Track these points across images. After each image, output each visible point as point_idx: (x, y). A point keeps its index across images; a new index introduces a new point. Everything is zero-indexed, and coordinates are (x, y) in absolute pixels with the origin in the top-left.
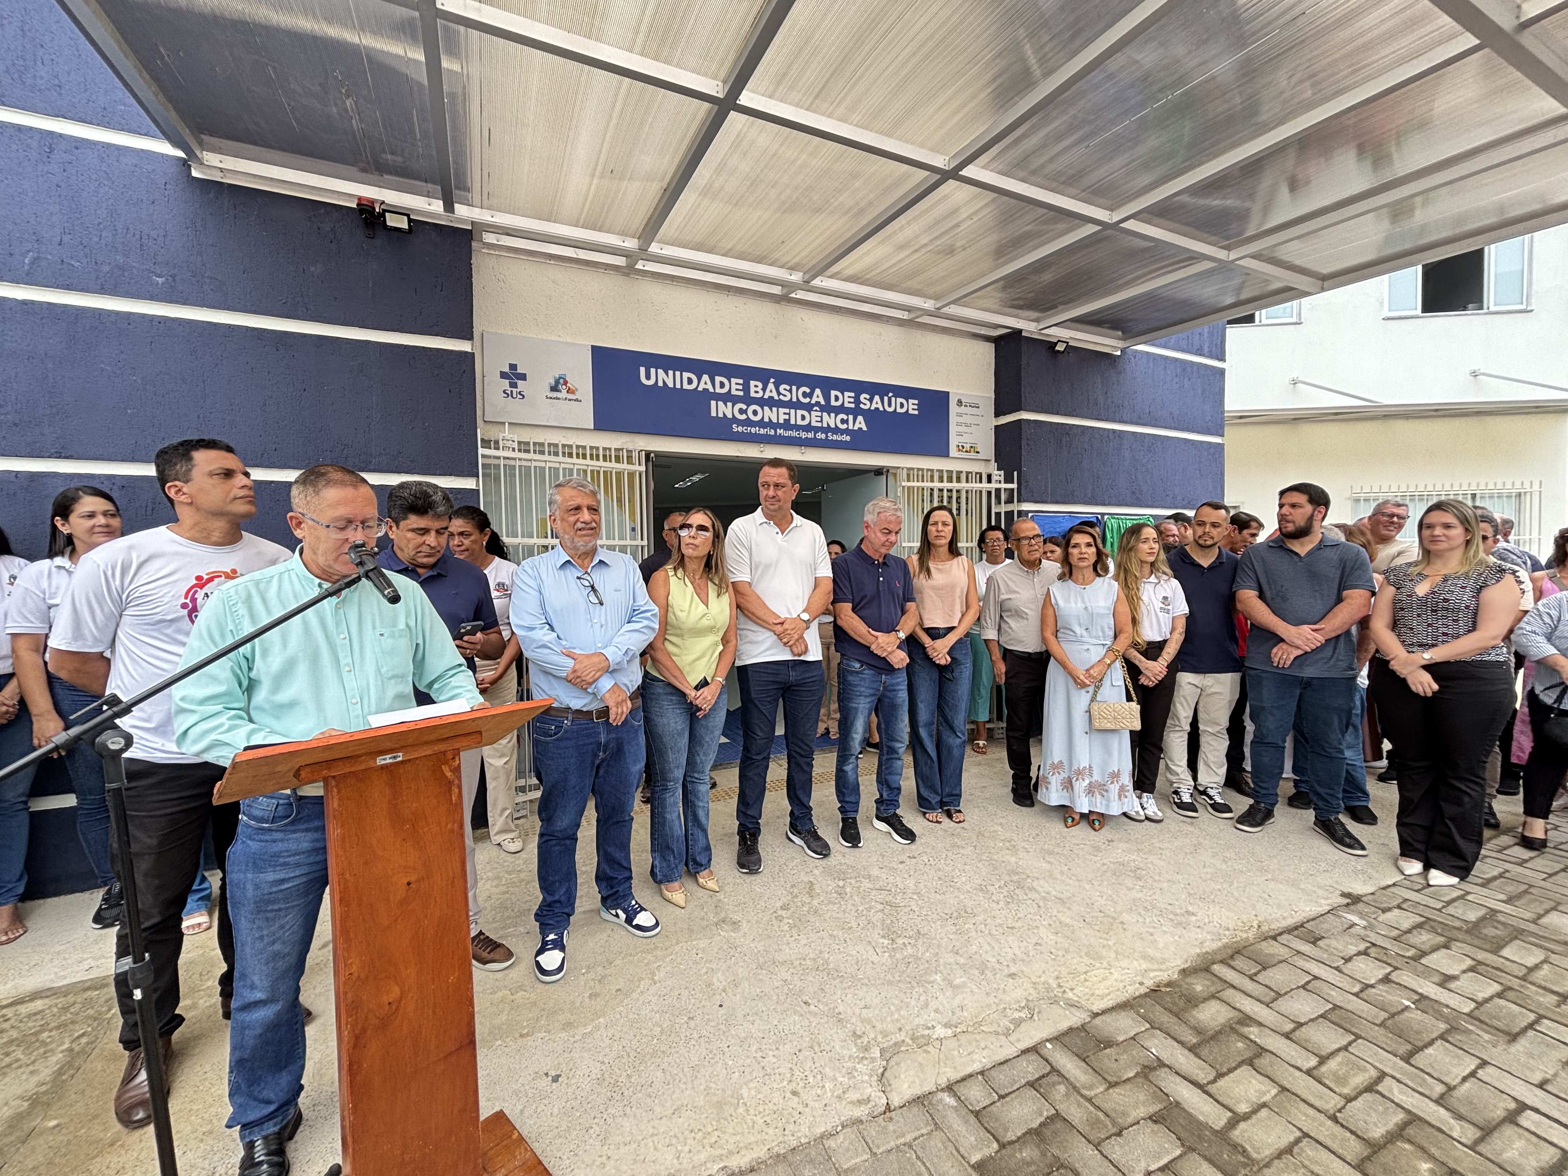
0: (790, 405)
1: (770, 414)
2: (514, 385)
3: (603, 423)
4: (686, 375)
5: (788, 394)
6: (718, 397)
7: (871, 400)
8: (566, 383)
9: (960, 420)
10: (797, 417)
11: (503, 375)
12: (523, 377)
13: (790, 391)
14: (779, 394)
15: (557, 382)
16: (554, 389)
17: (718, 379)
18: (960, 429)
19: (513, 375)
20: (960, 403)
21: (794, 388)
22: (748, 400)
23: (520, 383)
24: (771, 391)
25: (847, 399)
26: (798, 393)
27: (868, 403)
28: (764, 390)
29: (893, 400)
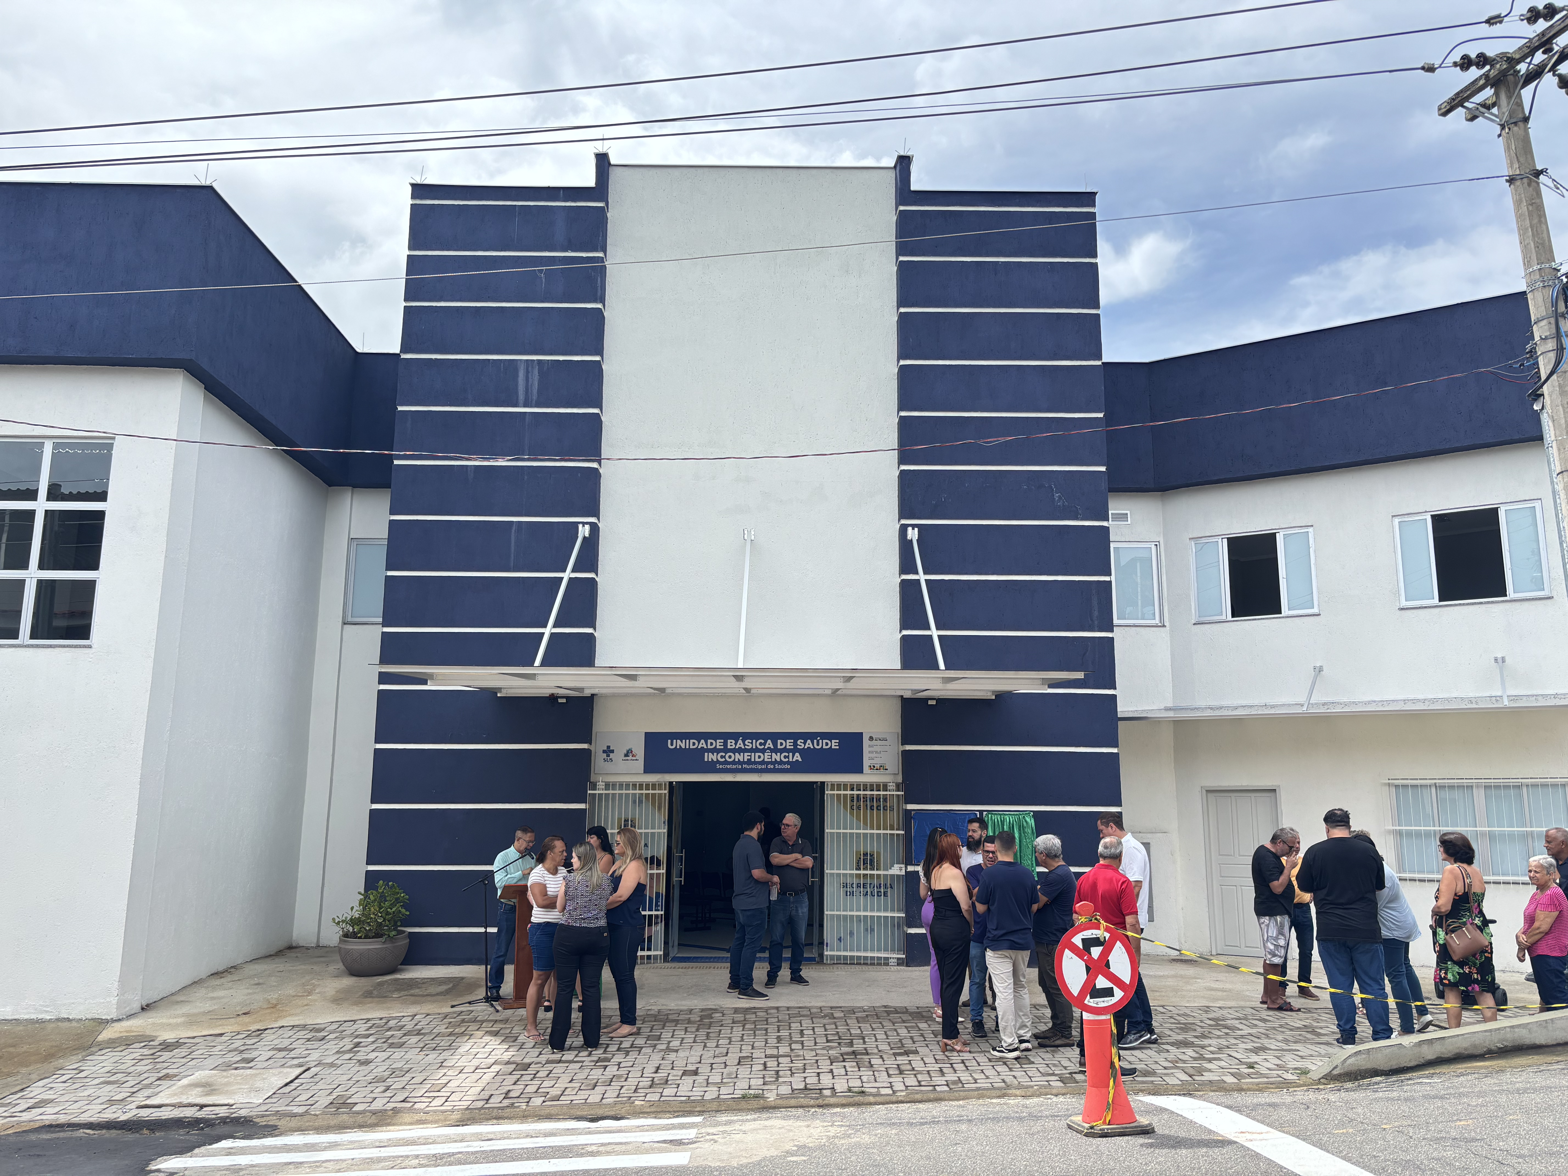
0: (752, 750)
1: (738, 757)
2: (608, 756)
3: (647, 770)
4: (692, 741)
5: (751, 745)
6: (709, 751)
7: (805, 743)
8: (632, 752)
9: (871, 749)
10: (756, 757)
11: (604, 752)
12: (613, 751)
13: (752, 743)
14: (745, 745)
15: (628, 752)
16: (626, 755)
17: (709, 741)
18: (871, 755)
19: (608, 751)
20: (871, 738)
21: (754, 741)
22: (726, 750)
23: (611, 754)
24: (740, 744)
25: (789, 744)
26: (757, 744)
27: (803, 745)
28: (736, 744)
29: (821, 741)
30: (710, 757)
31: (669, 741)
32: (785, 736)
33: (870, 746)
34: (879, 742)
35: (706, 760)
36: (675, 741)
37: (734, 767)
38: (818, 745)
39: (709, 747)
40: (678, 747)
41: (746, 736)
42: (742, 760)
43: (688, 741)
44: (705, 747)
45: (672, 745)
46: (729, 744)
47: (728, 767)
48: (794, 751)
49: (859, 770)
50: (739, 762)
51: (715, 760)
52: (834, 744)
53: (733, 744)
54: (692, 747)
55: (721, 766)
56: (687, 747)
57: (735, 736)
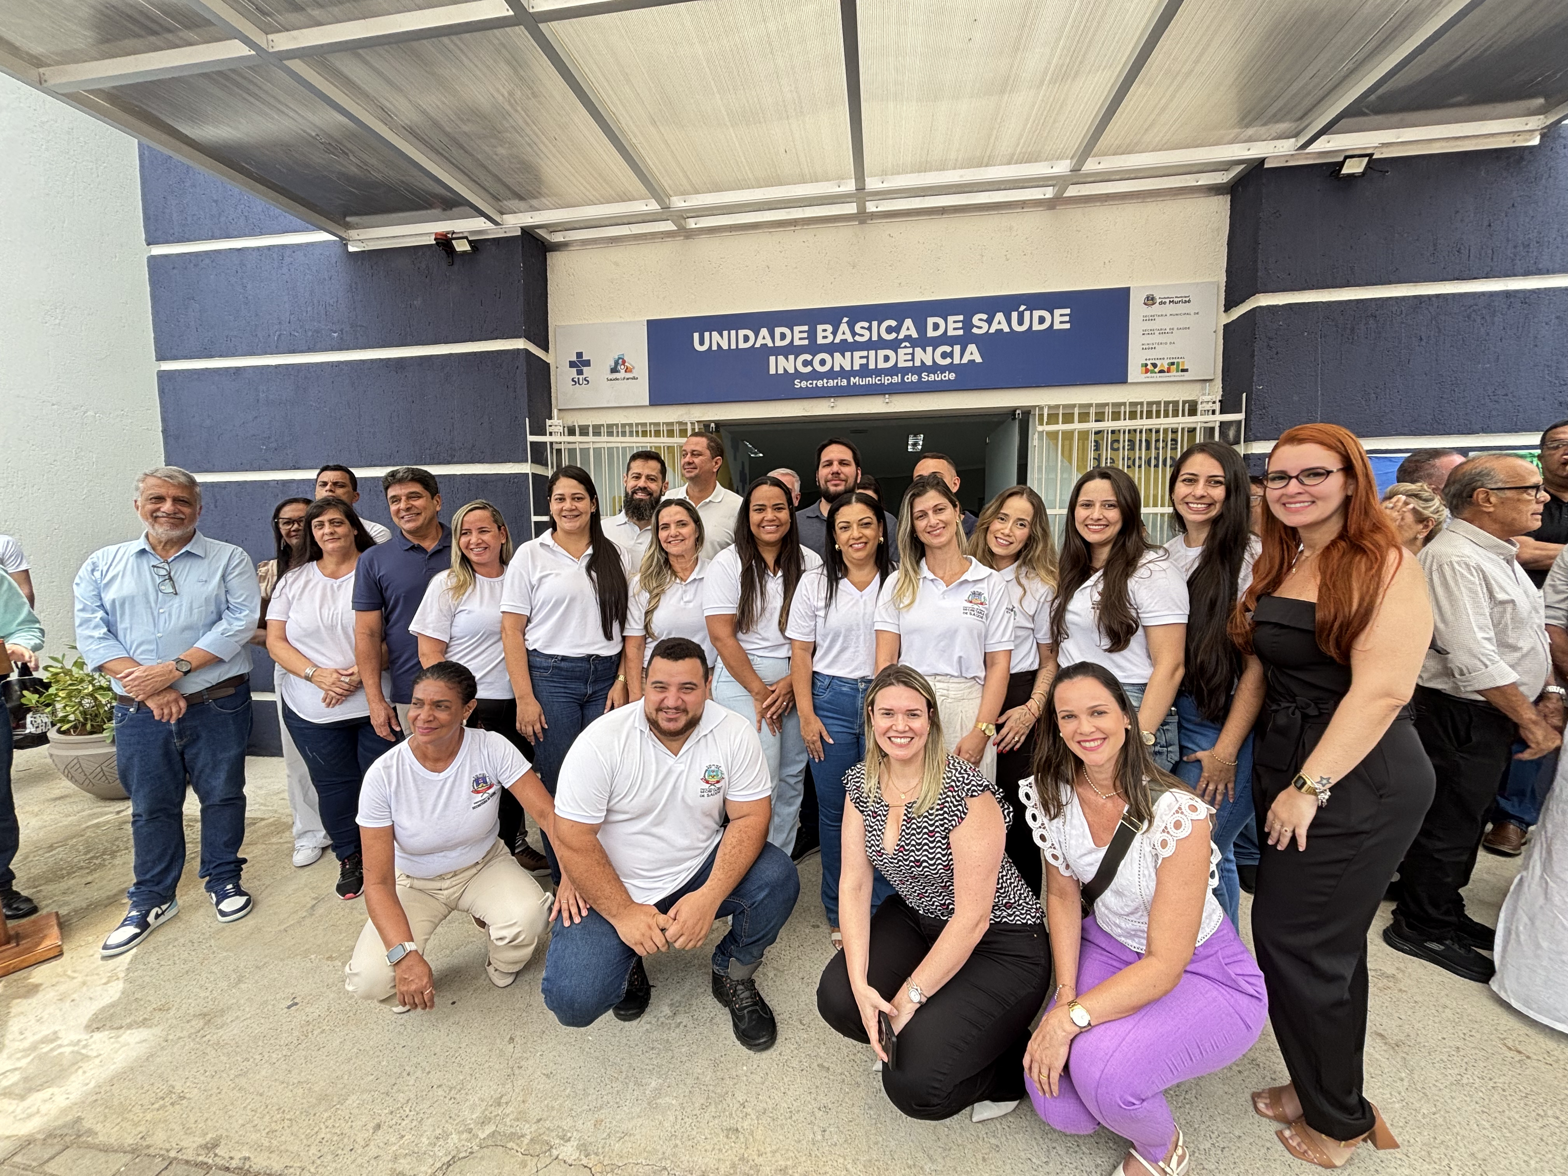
1: (841, 361)
2: (580, 372)
3: (658, 398)
4: (742, 333)
6: (777, 351)
7: (990, 322)
8: (624, 362)
9: (1149, 325)
10: (878, 359)
11: (572, 364)
12: (587, 363)
13: (870, 329)
14: (854, 334)
15: (616, 363)
16: (614, 370)
17: (778, 331)
18: (1148, 339)
19: (580, 363)
20: (1150, 300)
21: (875, 324)
22: (814, 348)
23: (585, 369)
24: (844, 333)
25: (953, 325)
26: (881, 330)
27: (985, 326)
28: (834, 333)
29: (1027, 314)
30: (779, 365)
31: (696, 336)
32: (944, 308)
33: (1146, 319)
34: (1169, 308)
35: (772, 371)
36: (707, 334)
37: (831, 383)
38: (1021, 322)
39: (779, 343)
40: (715, 347)
41: (856, 314)
42: (848, 368)
43: (733, 333)
44: (770, 344)
45: (702, 343)
46: (820, 334)
47: (820, 383)
48: (964, 341)
49: (1119, 377)
50: (843, 373)
51: (791, 370)
52: (1060, 319)
53: (828, 333)
54: (742, 345)
55: (804, 384)
56: (733, 346)
57: (833, 316)
